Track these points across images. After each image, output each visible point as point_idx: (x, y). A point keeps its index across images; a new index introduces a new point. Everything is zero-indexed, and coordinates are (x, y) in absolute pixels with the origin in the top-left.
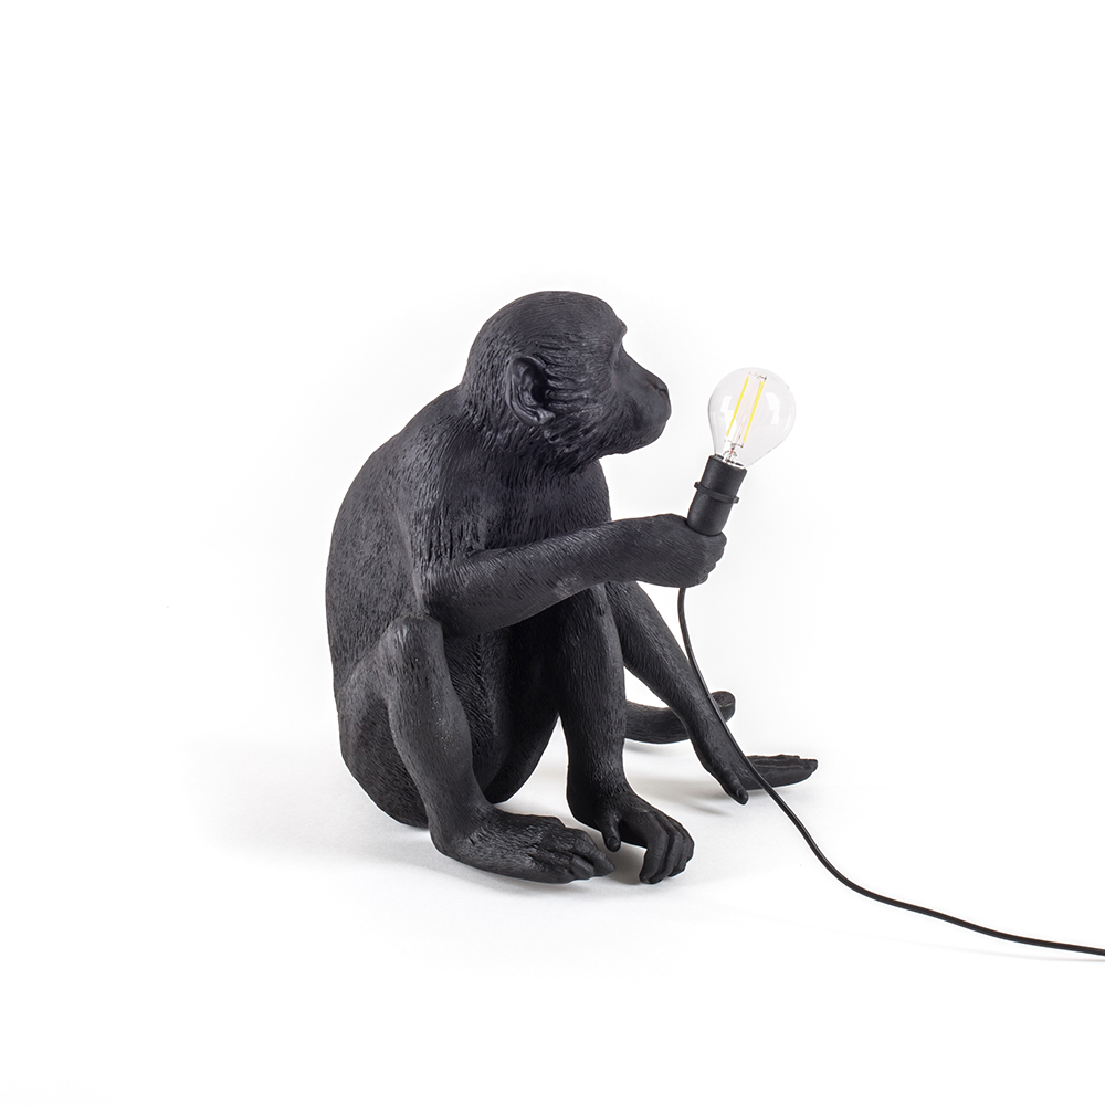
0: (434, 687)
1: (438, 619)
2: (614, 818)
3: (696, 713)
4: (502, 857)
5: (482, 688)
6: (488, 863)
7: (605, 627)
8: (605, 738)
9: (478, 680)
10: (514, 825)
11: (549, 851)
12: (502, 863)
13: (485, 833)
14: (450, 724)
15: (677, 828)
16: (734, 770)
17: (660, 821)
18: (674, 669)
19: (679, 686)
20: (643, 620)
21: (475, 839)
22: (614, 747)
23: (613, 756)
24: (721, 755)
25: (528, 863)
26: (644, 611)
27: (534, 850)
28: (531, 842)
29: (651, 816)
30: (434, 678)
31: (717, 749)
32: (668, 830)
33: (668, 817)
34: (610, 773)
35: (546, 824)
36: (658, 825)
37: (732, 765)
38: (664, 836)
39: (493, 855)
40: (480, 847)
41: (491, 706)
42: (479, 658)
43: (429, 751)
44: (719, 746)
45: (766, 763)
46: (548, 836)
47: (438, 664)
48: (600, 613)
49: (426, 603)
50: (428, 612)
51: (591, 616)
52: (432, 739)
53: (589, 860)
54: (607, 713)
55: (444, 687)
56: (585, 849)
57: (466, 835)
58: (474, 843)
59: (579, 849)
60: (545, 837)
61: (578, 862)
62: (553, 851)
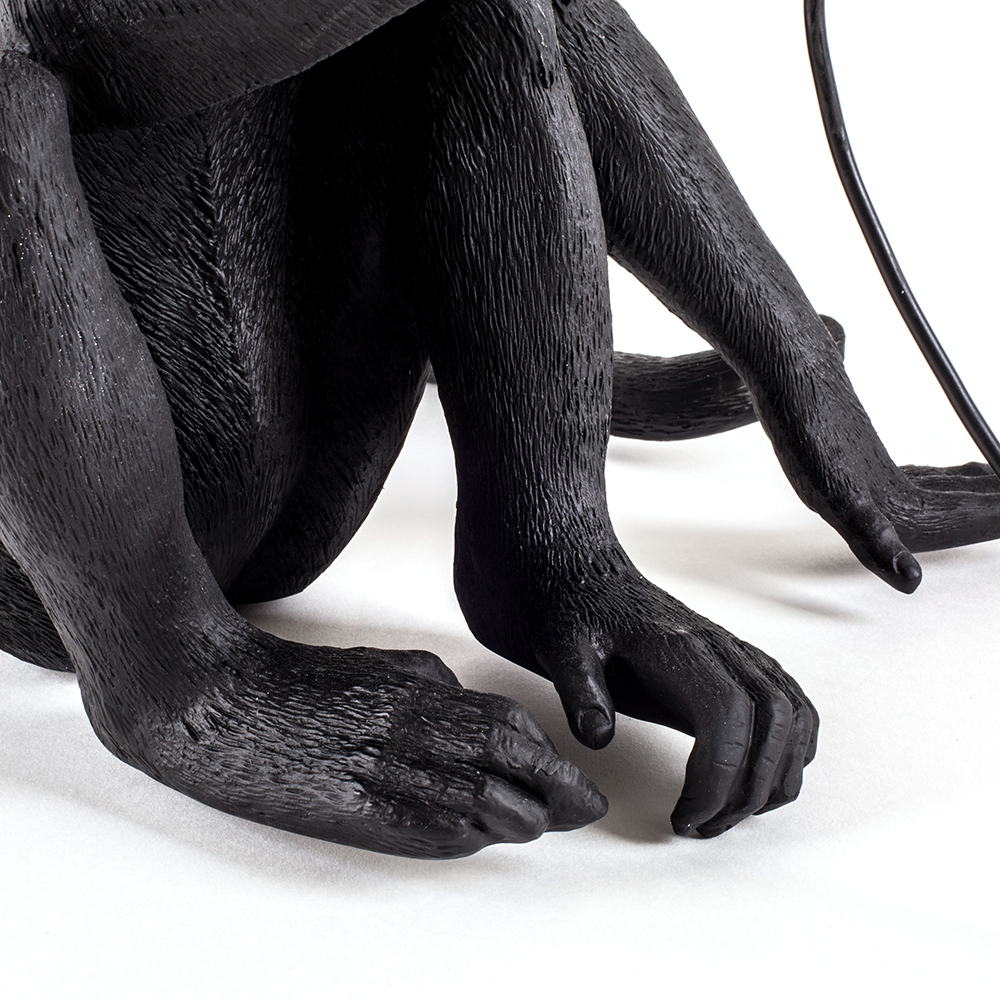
0: (42, 278)
1: (55, 66)
2: (593, 648)
3: (785, 360)
4: (276, 779)
5: (220, 296)
6: (239, 792)
7: (557, 119)
8: (558, 427)
9: (209, 277)
10: (309, 680)
11: (414, 764)
12: (276, 795)
13: (227, 705)
14: (101, 391)
15: (771, 676)
16: (880, 504)
17: (725, 657)
18: (729, 244)
19: (741, 289)
20: (648, 115)
21: (200, 722)
22: (584, 450)
23: (580, 476)
24: (846, 467)
25: (350, 798)
26: (651, 90)
27: (367, 762)
28: (359, 734)
29: (700, 644)
30: (39, 246)
31: (837, 451)
32: (752, 687)
33: (742, 645)
34: (572, 522)
35: (403, 679)
36: (720, 671)
37: (873, 492)
38: (741, 706)
39: (248, 772)
40: (212, 748)
41: (248, 347)
42: (209, 213)
43: (40, 476)
44: (842, 443)
45: (947, 485)
46: (410, 718)
47: (49, 199)
48: (542, 78)
49: (18, 19)
50: (25, 48)
51: (515, 86)
52: (46, 438)
53: (532, 787)
54: (562, 359)
55: (74, 275)
56: (519, 755)
57: (174, 709)
58: (195, 735)
59: (501, 756)
60: (399, 720)
61: (502, 796)
62: (426, 763)
